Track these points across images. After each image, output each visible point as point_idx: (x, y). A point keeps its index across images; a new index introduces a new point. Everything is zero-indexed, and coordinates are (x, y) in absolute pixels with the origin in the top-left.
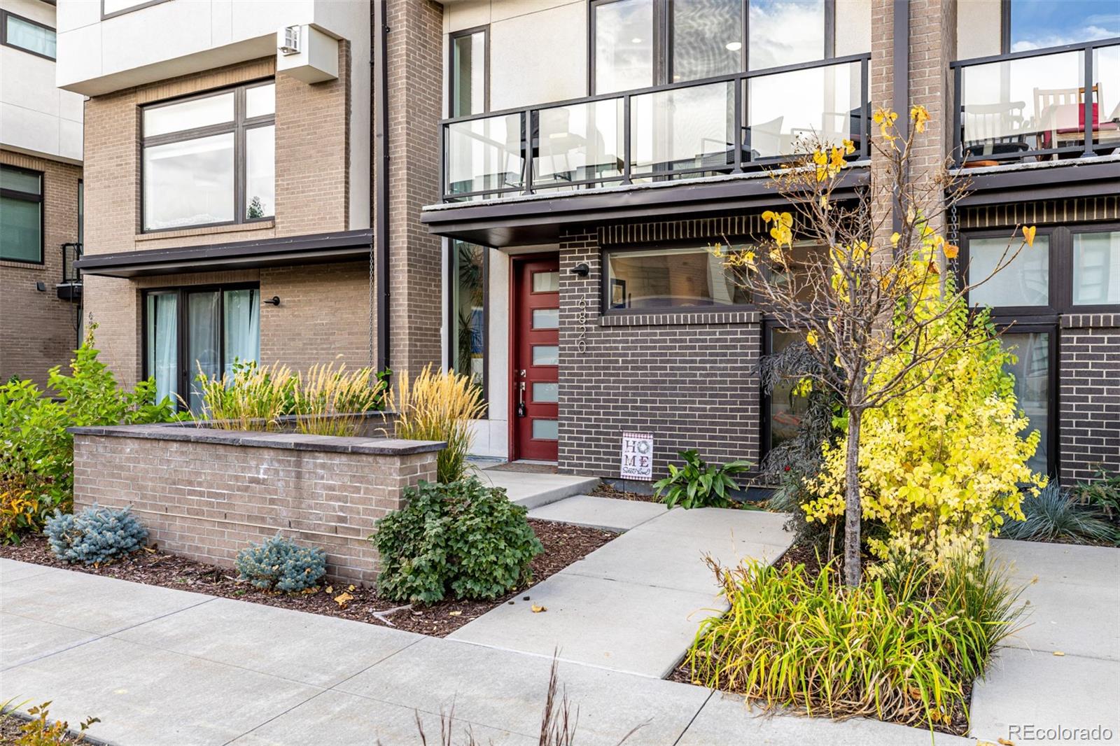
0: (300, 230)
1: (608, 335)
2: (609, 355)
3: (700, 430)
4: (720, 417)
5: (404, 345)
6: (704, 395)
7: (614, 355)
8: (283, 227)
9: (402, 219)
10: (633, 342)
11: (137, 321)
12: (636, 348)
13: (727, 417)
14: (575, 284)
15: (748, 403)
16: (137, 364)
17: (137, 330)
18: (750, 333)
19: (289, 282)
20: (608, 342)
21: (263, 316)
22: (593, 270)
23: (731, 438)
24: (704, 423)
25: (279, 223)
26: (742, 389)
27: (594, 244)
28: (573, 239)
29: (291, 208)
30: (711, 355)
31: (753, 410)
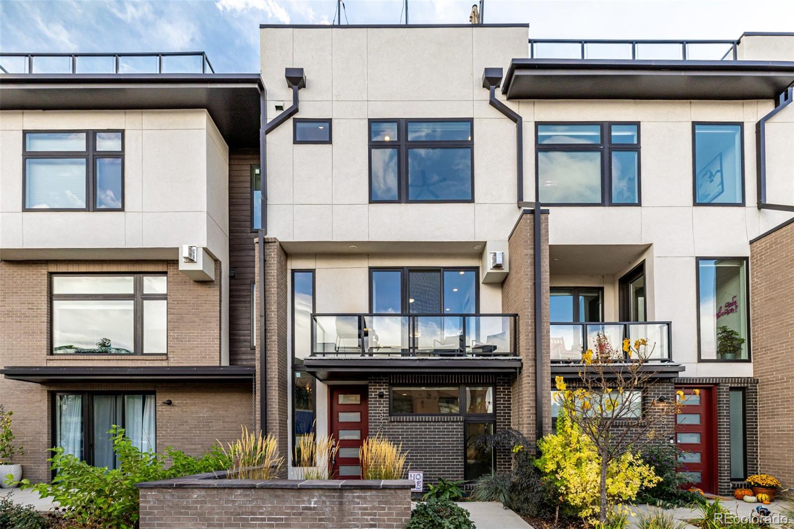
0: (187, 363)
1: (394, 425)
2: (394, 435)
3: (438, 468)
4: (447, 462)
5: (276, 429)
6: (440, 453)
7: (397, 435)
8: (174, 360)
9: (275, 362)
10: (406, 429)
11: (48, 411)
12: (408, 432)
13: (450, 462)
14: (377, 401)
15: (459, 456)
16: (48, 439)
17: (48, 417)
18: (460, 425)
19: (179, 392)
20: (394, 428)
21: (159, 411)
22: (386, 395)
23: (452, 471)
24: (440, 465)
25: (170, 357)
26: (456, 450)
27: (386, 383)
28: (376, 380)
29: (180, 349)
30: (443, 435)
31: (461, 459)
